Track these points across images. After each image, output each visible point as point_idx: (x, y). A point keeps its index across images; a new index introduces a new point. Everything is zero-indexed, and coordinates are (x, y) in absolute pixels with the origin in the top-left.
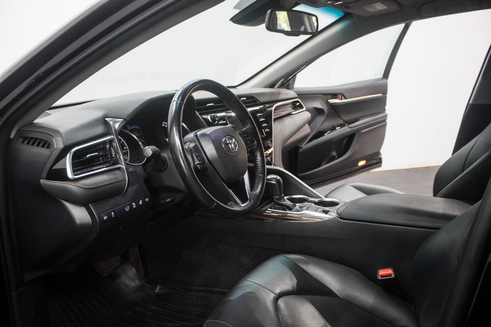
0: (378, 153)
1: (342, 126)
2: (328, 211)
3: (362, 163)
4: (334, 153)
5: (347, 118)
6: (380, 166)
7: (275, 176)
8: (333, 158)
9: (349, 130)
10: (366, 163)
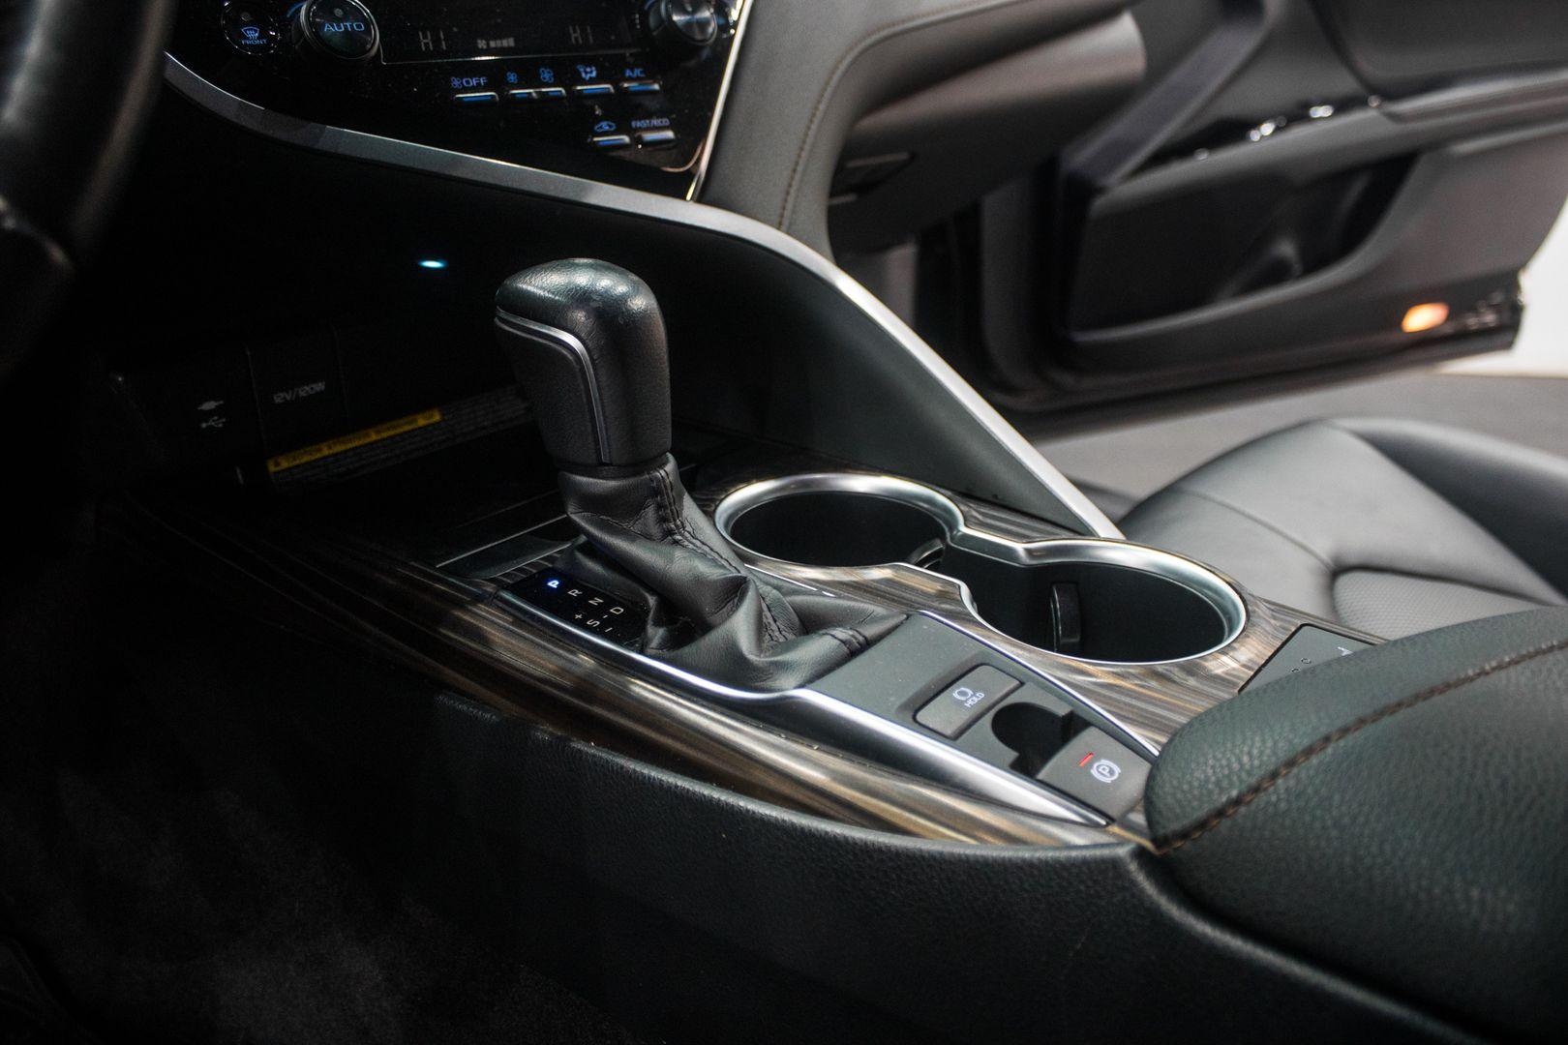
0: (1509, 282)
1: (1342, 105)
2: (1073, 725)
3: (1422, 318)
4: (1286, 249)
5: (1378, 65)
6: (1508, 345)
7: (610, 283)
8: (1278, 274)
9: (1390, 128)
10: (1450, 318)
